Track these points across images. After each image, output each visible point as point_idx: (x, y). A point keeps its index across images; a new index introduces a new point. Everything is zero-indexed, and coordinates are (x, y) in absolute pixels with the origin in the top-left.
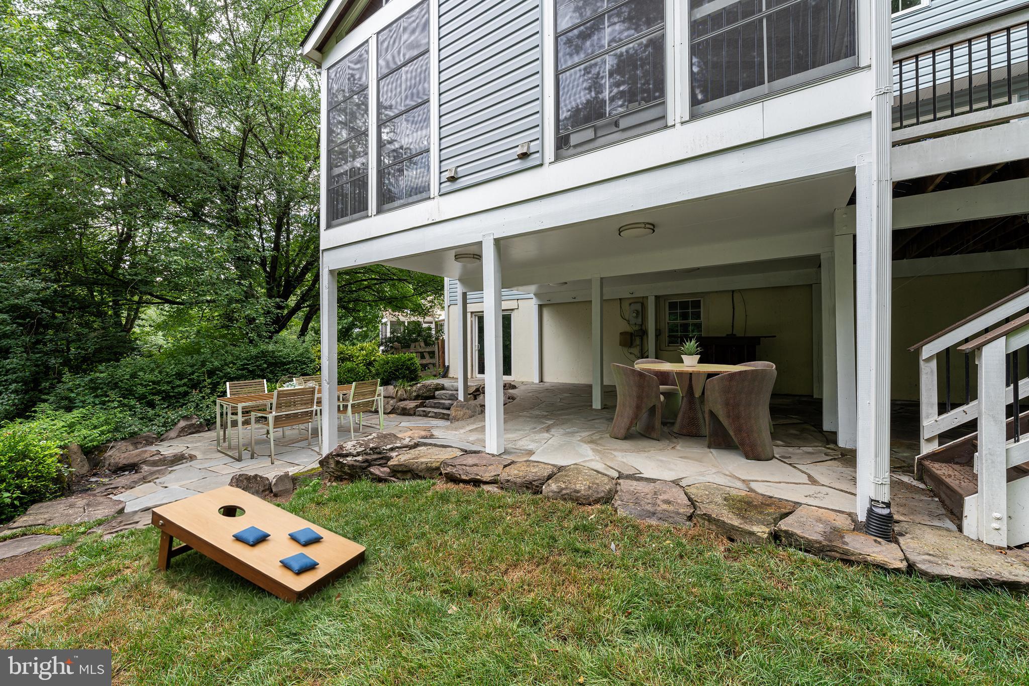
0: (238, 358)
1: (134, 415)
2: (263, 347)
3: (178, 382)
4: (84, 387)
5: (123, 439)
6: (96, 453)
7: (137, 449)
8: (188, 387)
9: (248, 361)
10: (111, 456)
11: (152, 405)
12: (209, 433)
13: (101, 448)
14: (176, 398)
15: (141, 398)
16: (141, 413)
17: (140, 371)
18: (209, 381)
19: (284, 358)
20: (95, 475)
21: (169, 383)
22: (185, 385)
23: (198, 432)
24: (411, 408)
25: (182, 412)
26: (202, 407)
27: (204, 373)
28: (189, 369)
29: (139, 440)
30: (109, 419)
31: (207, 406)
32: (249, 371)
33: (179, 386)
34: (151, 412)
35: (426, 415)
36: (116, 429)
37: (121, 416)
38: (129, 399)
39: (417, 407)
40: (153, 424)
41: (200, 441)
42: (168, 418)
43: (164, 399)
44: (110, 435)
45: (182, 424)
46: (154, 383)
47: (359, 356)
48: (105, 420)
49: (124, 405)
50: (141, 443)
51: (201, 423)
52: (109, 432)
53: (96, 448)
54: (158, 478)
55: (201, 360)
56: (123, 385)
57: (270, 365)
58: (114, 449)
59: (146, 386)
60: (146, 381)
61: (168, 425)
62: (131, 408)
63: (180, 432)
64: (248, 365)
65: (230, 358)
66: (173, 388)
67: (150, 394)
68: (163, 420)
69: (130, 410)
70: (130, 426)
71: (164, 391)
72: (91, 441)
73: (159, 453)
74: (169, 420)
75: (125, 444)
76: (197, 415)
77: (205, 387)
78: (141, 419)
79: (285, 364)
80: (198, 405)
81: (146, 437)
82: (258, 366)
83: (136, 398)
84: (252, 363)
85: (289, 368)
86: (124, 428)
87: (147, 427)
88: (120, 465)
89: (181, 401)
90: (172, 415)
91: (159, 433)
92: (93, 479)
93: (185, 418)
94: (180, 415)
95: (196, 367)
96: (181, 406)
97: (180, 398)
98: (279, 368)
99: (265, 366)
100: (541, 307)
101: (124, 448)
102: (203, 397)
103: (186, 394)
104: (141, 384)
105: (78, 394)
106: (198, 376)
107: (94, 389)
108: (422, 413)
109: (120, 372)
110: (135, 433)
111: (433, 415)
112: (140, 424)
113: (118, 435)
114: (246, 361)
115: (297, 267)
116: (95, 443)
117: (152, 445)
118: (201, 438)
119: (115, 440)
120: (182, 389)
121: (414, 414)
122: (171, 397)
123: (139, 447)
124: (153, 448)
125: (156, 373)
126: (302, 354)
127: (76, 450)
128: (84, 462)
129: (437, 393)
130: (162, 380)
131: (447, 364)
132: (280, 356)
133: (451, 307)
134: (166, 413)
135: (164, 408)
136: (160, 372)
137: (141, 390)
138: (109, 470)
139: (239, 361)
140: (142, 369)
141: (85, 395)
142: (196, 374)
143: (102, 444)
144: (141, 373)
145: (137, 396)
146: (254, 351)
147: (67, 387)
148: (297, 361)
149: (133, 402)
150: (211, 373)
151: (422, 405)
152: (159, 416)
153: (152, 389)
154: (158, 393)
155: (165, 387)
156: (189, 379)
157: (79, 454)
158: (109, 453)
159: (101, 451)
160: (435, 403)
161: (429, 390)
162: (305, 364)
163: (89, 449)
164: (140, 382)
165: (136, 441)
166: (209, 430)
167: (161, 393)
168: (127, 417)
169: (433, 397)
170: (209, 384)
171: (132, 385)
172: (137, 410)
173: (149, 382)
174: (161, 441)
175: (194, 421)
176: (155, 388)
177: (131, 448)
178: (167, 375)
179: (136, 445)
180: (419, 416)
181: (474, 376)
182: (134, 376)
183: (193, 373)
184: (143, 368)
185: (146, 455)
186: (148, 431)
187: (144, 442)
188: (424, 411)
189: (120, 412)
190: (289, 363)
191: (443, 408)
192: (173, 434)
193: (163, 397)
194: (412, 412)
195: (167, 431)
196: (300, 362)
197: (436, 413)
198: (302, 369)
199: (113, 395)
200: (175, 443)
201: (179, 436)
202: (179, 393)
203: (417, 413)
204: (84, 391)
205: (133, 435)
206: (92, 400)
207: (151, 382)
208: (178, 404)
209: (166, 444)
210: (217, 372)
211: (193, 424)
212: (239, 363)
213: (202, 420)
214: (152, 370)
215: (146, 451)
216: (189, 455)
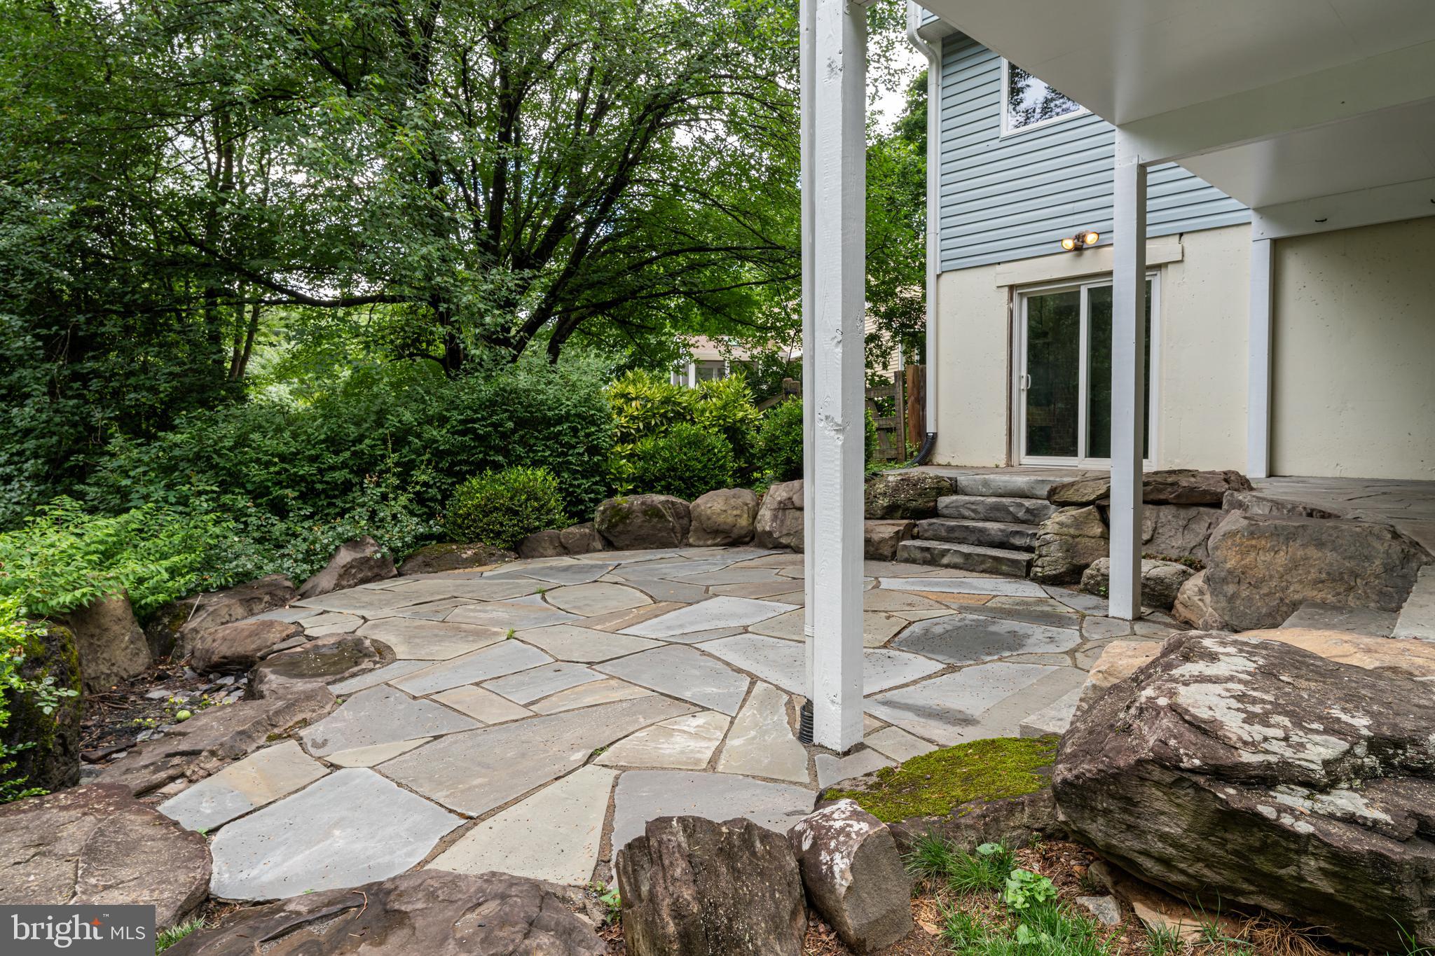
0: (452, 405)
1: (244, 532)
2: (504, 380)
3: (331, 459)
4: (147, 464)
5: (222, 588)
6: (166, 620)
7: (251, 613)
8: (352, 471)
9: (476, 412)
10: (195, 631)
11: (280, 509)
12: (400, 581)
13: (175, 609)
14: (328, 497)
15: (257, 494)
16: (259, 527)
17: (253, 430)
18: (395, 457)
19: (549, 409)
20: (161, 678)
21: (313, 459)
22: (344, 465)
23: (377, 578)
24: (883, 541)
25: (344, 528)
26: (382, 520)
27: (384, 441)
28: (352, 428)
29: (256, 593)
30: (191, 537)
31: (394, 517)
32: (477, 437)
33: (333, 468)
34: (279, 527)
35: (932, 560)
36: (208, 565)
37: (217, 530)
38: (233, 493)
39: (899, 536)
40: (283, 556)
41: (388, 603)
42: (314, 542)
43: (302, 497)
44: (193, 577)
45: (345, 556)
46: (283, 458)
47: (703, 411)
48: (184, 540)
49: (225, 508)
50: (260, 600)
51: (383, 556)
52: (192, 569)
53: (166, 607)
54: (305, 723)
55: (375, 409)
56: (222, 463)
57: (521, 423)
58: (203, 614)
59: (268, 464)
60: (266, 453)
61: (316, 558)
62: (239, 515)
63: (341, 576)
64: (474, 421)
65: (434, 408)
66: (320, 471)
67: (275, 484)
68: (304, 546)
69: (237, 520)
70: (237, 557)
71: (303, 478)
72: (155, 590)
73: (300, 630)
74: (318, 546)
75: (226, 601)
76: (374, 537)
77: (388, 471)
78: (259, 541)
79: (548, 423)
80: (373, 513)
81: (270, 585)
82: (493, 425)
83: (248, 492)
84: (483, 419)
85: (560, 433)
86: (224, 562)
87: (272, 560)
88: (215, 658)
89: (339, 502)
90: (323, 535)
91: (297, 577)
92: (156, 693)
93: (352, 542)
94: (340, 535)
95: (366, 425)
96: (342, 514)
97: (335, 497)
98: (539, 432)
99: (510, 425)
100: (1278, 247)
101: (224, 611)
102: (384, 497)
103: (347, 487)
104: (258, 461)
105: (136, 481)
106: (372, 447)
107: (167, 470)
108: (918, 555)
109: (213, 434)
110: (247, 574)
111: (958, 560)
112: (257, 552)
113: (213, 579)
114: (469, 412)
115: (536, 227)
116: (161, 597)
117: (283, 606)
118: (390, 595)
119: (206, 591)
120: (340, 476)
121: (893, 557)
122: (318, 494)
123: (256, 611)
124: (284, 616)
125: (287, 434)
126: (588, 399)
127: (119, 612)
128: (140, 644)
129: (944, 501)
130: (298, 453)
131: (930, 429)
132: (542, 403)
133: (944, 276)
134: (310, 529)
135: (307, 518)
136: (295, 436)
137: (256, 473)
138: (193, 669)
139: (455, 413)
140: (258, 428)
141: (151, 482)
142: (367, 441)
143: (180, 598)
144: (256, 436)
145: (249, 487)
146: (487, 391)
147: (115, 464)
148: (578, 415)
149: (242, 502)
150: (399, 440)
151: (908, 533)
152: (295, 536)
153: (278, 473)
154: (294, 481)
155: (305, 469)
156: (354, 454)
157: (127, 623)
158: (192, 624)
159: (176, 617)
160: (951, 529)
161: (923, 493)
162: (593, 423)
163: (149, 610)
164: (254, 456)
165: (249, 594)
166: (400, 575)
167: (298, 484)
168: (230, 534)
169: (934, 513)
170: (397, 464)
171: (241, 463)
172: (250, 519)
173: (272, 455)
174: (303, 596)
175: (368, 551)
176: (286, 470)
177: (239, 611)
178: (309, 441)
179: (249, 604)
180: (907, 561)
181: (1015, 461)
182: (242, 442)
183: (360, 439)
184: (260, 426)
185: (274, 636)
186: (275, 572)
187: (267, 598)
188: (927, 549)
189: (217, 523)
190: (560, 420)
191: (980, 544)
192: (326, 580)
193: (302, 492)
194: (887, 551)
195: (312, 572)
196: (584, 419)
197: (967, 556)
198: (587, 435)
199: (203, 482)
200: (333, 602)
201: (338, 587)
202: (334, 485)
203: (902, 554)
204: (145, 473)
205: (244, 578)
206: (162, 493)
207: (279, 456)
208: (332, 511)
209: (313, 605)
210: (411, 438)
211: (368, 559)
212: (456, 416)
213: (385, 550)
214: (279, 430)
215: (271, 624)
216: (374, 641)
